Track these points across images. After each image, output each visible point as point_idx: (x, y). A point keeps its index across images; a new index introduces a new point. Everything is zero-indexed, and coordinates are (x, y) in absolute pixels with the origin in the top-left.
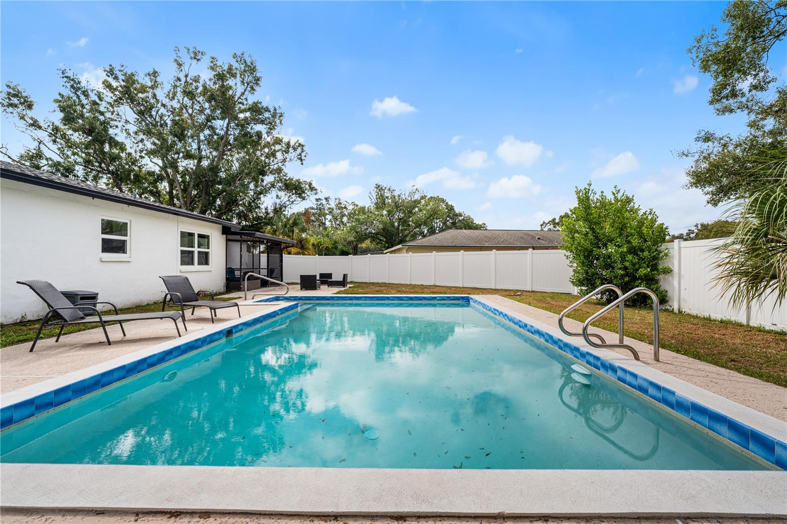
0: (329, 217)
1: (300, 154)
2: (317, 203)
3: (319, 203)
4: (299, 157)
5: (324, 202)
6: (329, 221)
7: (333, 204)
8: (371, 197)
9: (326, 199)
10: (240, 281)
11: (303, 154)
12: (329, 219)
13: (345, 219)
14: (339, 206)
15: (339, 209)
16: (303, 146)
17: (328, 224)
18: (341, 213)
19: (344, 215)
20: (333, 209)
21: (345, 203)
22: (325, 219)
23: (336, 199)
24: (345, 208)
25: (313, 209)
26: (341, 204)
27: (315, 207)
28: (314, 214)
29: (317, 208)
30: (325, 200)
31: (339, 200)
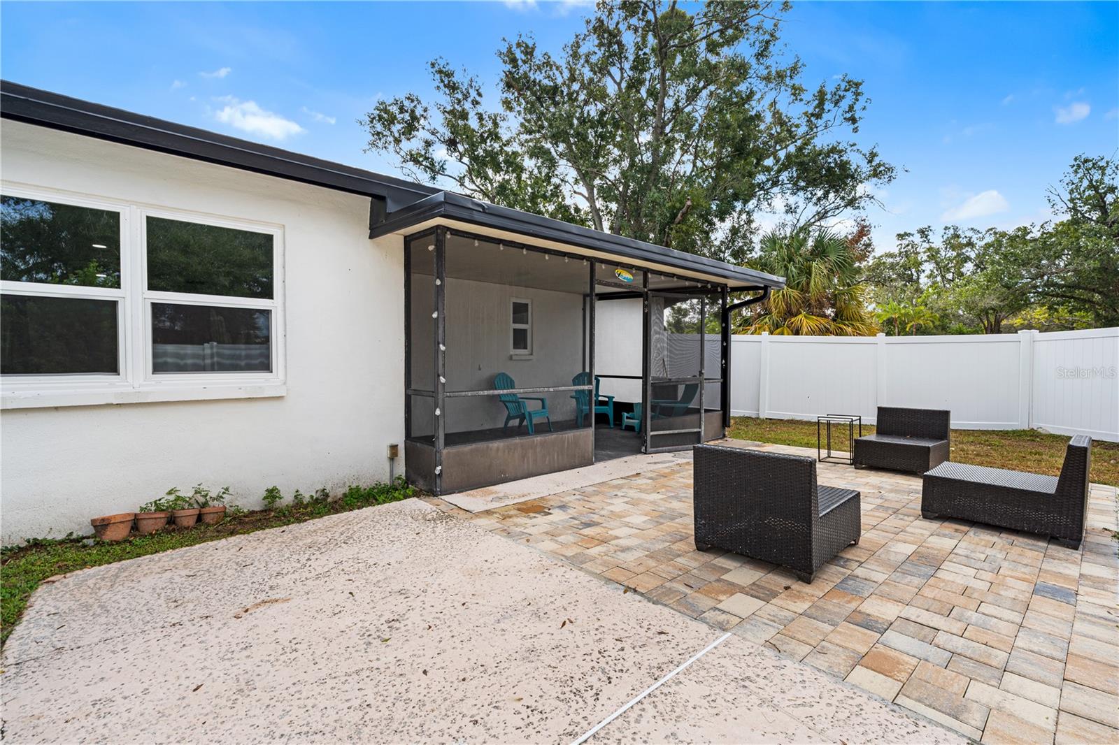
0: (928, 267)
1: (851, 108)
2: (900, 242)
3: (905, 242)
4: (848, 115)
5: (917, 239)
6: (929, 277)
7: (937, 241)
8: (1052, 197)
9: (922, 232)
10: (432, 444)
11: (857, 107)
12: (928, 272)
13: (968, 267)
14: (954, 241)
15: (953, 248)
16: (857, 85)
17: (923, 280)
18: (958, 255)
19: (967, 259)
20: (938, 251)
21: (969, 234)
22: (918, 272)
23: (946, 228)
24: (970, 244)
25: (891, 255)
26: (958, 236)
27: (896, 251)
28: (892, 267)
29: (900, 254)
30: (919, 235)
31: (956, 229)
